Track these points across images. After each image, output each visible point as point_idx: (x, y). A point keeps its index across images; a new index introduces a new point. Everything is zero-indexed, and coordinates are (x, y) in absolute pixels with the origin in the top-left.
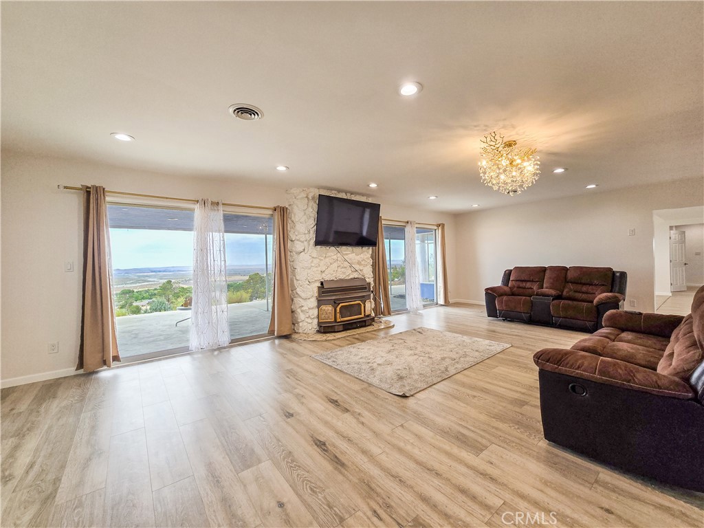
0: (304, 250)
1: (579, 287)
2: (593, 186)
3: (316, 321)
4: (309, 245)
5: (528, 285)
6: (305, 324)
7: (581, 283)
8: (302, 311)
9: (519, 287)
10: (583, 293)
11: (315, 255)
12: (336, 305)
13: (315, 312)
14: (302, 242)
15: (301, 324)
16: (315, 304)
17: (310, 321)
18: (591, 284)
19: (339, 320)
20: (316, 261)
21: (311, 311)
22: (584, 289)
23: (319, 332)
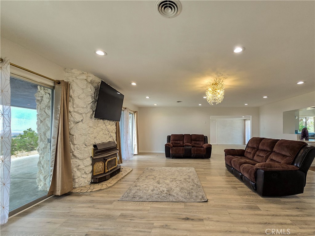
0: (82, 120)
1: (196, 142)
2: (201, 105)
3: (90, 176)
4: (86, 116)
5: (179, 142)
6: (82, 179)
7: (196, 141)
8: (78, 170)
9: (175, 143)
10: (197, 144)
11: (91, 125)
12: (105, 160)
13: (90, 168)
14: (81, 114)
15: (77, 180)
16: (90, 162)
17: (85, 176)
18: (199, 141)
19: (107, 171)
20: (92, 129)
21: (86, 168)
22: (198, 142)
23: (92, 183)
